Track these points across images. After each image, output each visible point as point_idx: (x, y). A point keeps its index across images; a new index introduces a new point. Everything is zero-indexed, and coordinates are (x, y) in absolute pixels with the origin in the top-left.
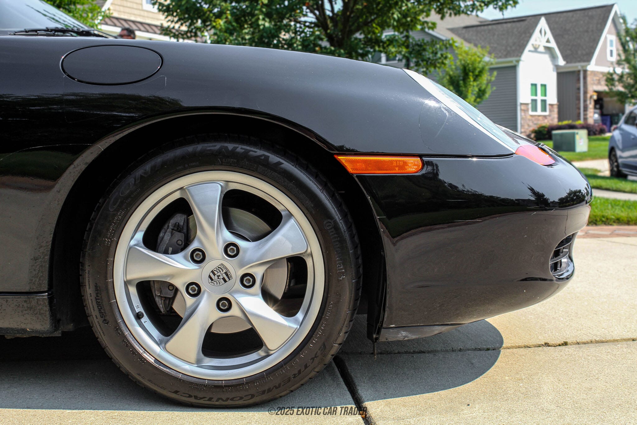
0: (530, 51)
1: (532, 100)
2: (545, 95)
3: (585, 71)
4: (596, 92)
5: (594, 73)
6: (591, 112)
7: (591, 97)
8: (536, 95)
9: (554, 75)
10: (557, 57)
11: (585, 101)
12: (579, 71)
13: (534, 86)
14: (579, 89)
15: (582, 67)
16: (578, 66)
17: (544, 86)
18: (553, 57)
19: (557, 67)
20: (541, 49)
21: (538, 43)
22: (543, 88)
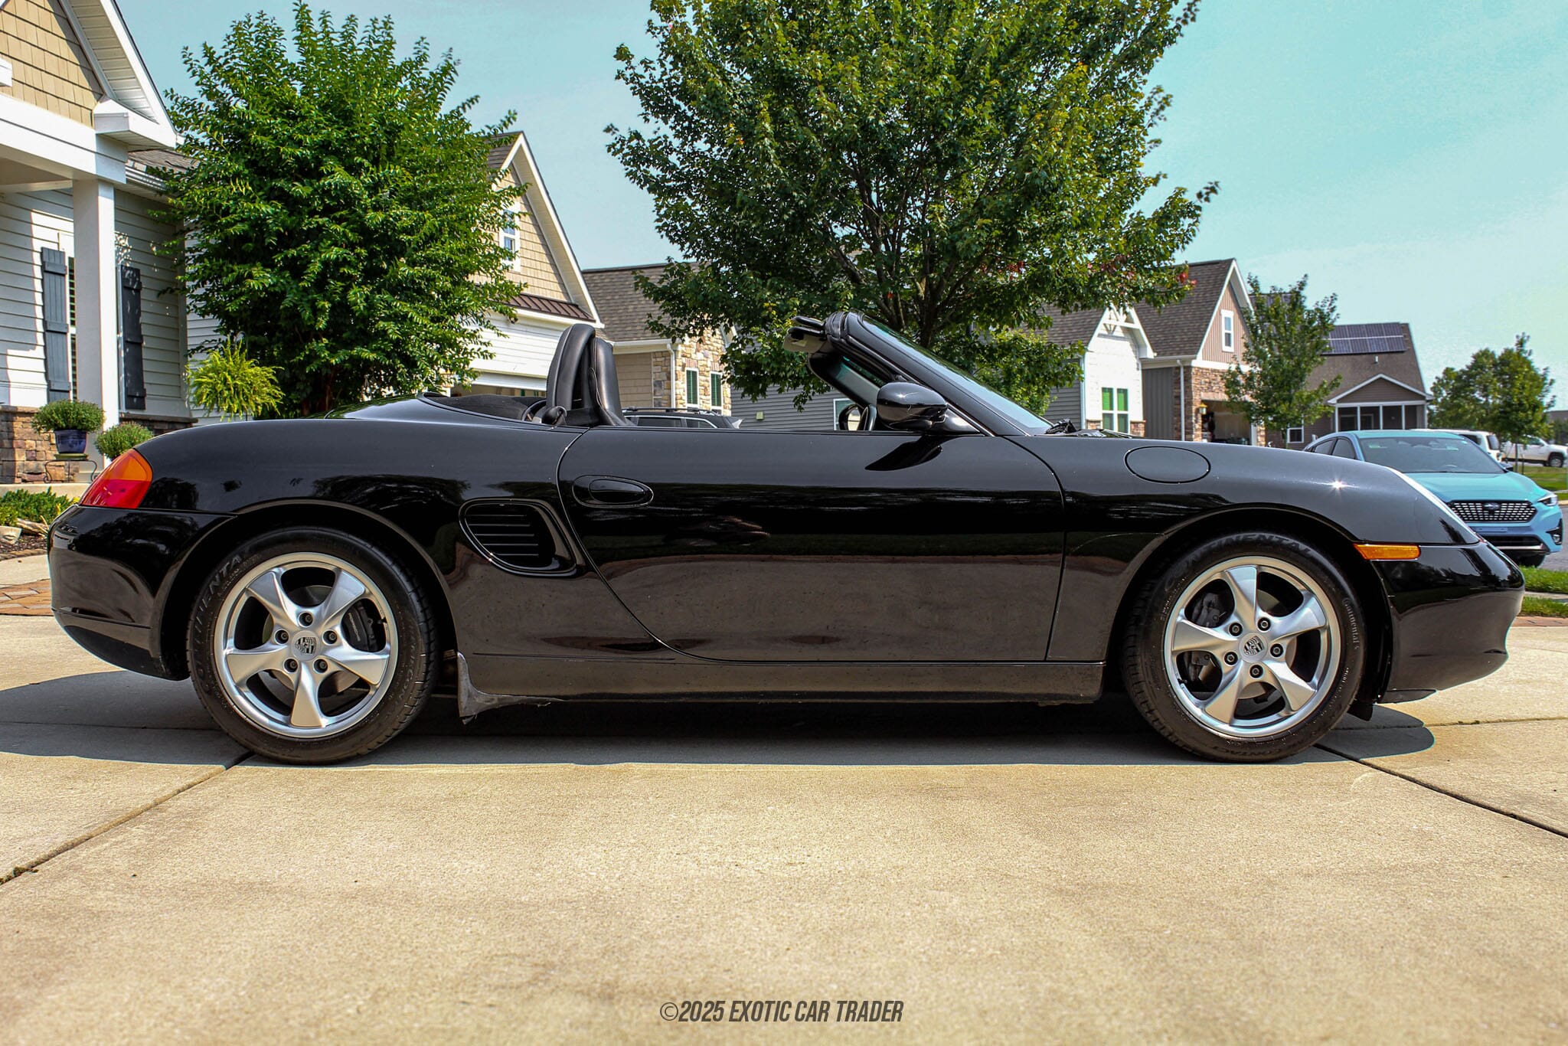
0: (1100, 335)
1: (1104, 415)
2: (1126, 408)
3: (1188, 369)
4: (1203, 401)
5: (1202, 372)
6: (1197, 436)
7: (1198, 410)
8: (1111, 408)
9: (1138, 375)
10: (1145, 346)
11: (1188, 417)
12: (1178, 368)
13: (1107, 391)
14: (1178, 397)
15: (1183, 361)
16: (1178, 359)
17: (1124, 392)
18: (1137, 346)
19: (1143, 362)
20: (1119, 332)
21: (1113, 322)
22: (1122, 395)
